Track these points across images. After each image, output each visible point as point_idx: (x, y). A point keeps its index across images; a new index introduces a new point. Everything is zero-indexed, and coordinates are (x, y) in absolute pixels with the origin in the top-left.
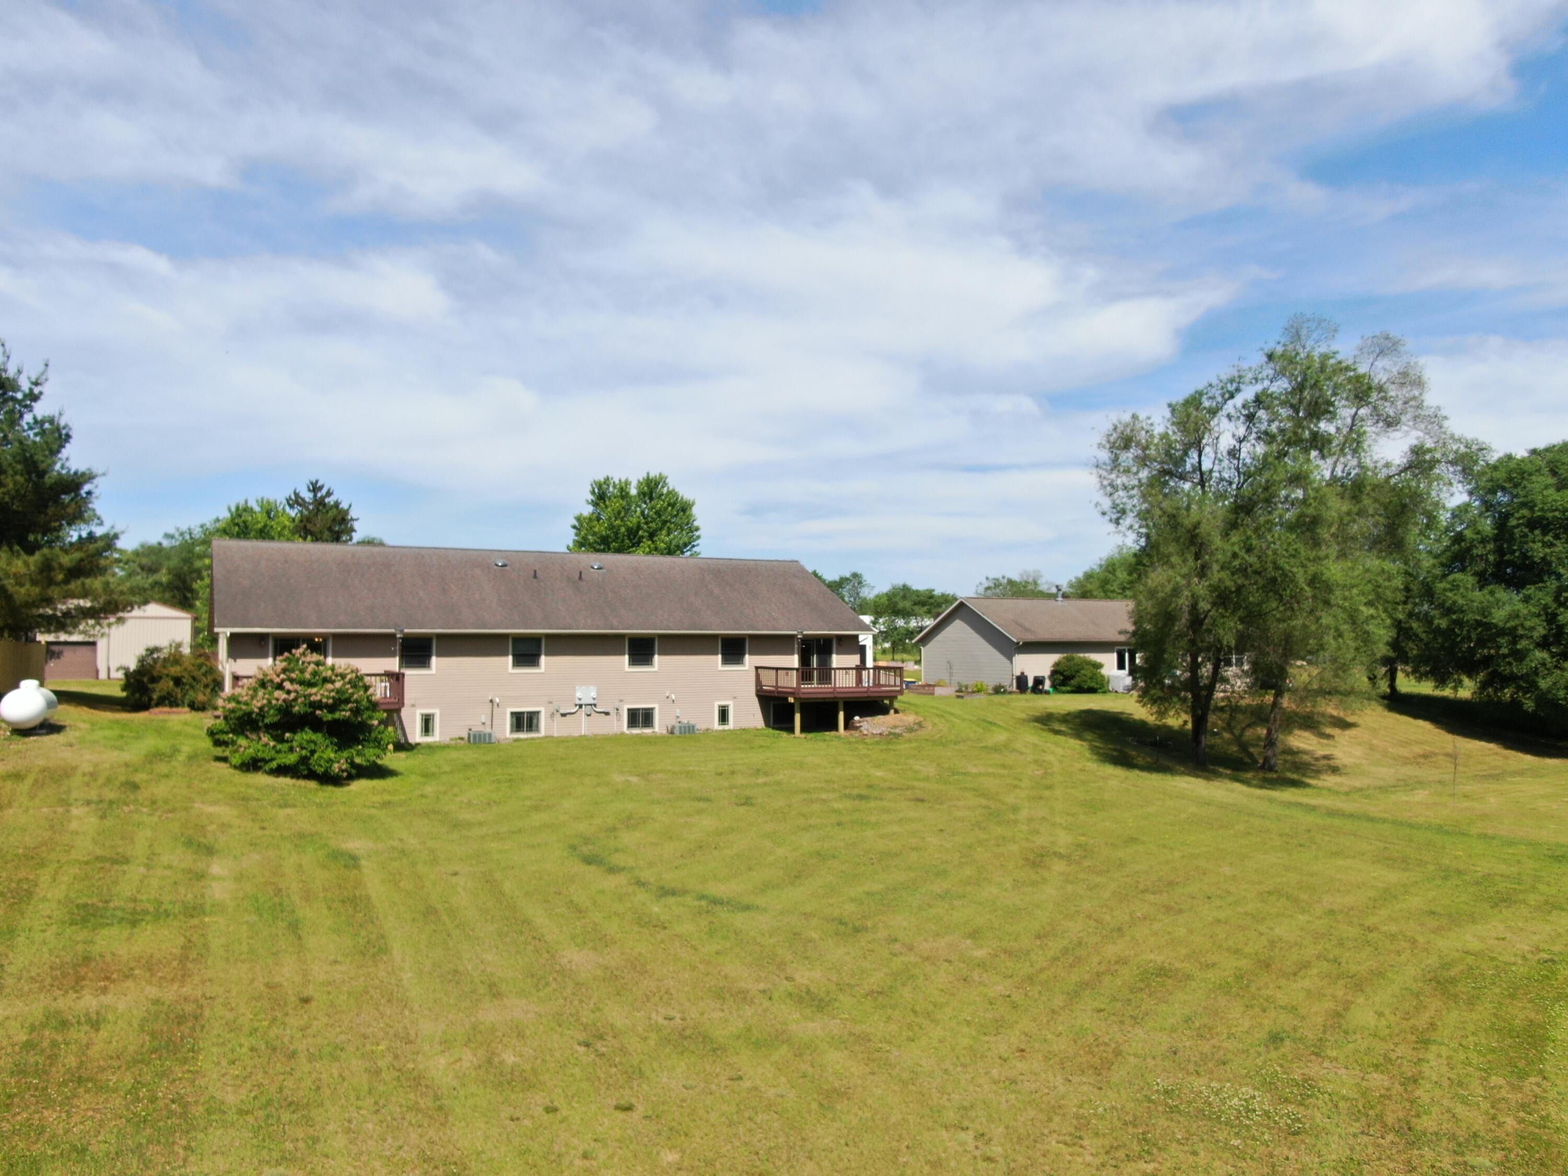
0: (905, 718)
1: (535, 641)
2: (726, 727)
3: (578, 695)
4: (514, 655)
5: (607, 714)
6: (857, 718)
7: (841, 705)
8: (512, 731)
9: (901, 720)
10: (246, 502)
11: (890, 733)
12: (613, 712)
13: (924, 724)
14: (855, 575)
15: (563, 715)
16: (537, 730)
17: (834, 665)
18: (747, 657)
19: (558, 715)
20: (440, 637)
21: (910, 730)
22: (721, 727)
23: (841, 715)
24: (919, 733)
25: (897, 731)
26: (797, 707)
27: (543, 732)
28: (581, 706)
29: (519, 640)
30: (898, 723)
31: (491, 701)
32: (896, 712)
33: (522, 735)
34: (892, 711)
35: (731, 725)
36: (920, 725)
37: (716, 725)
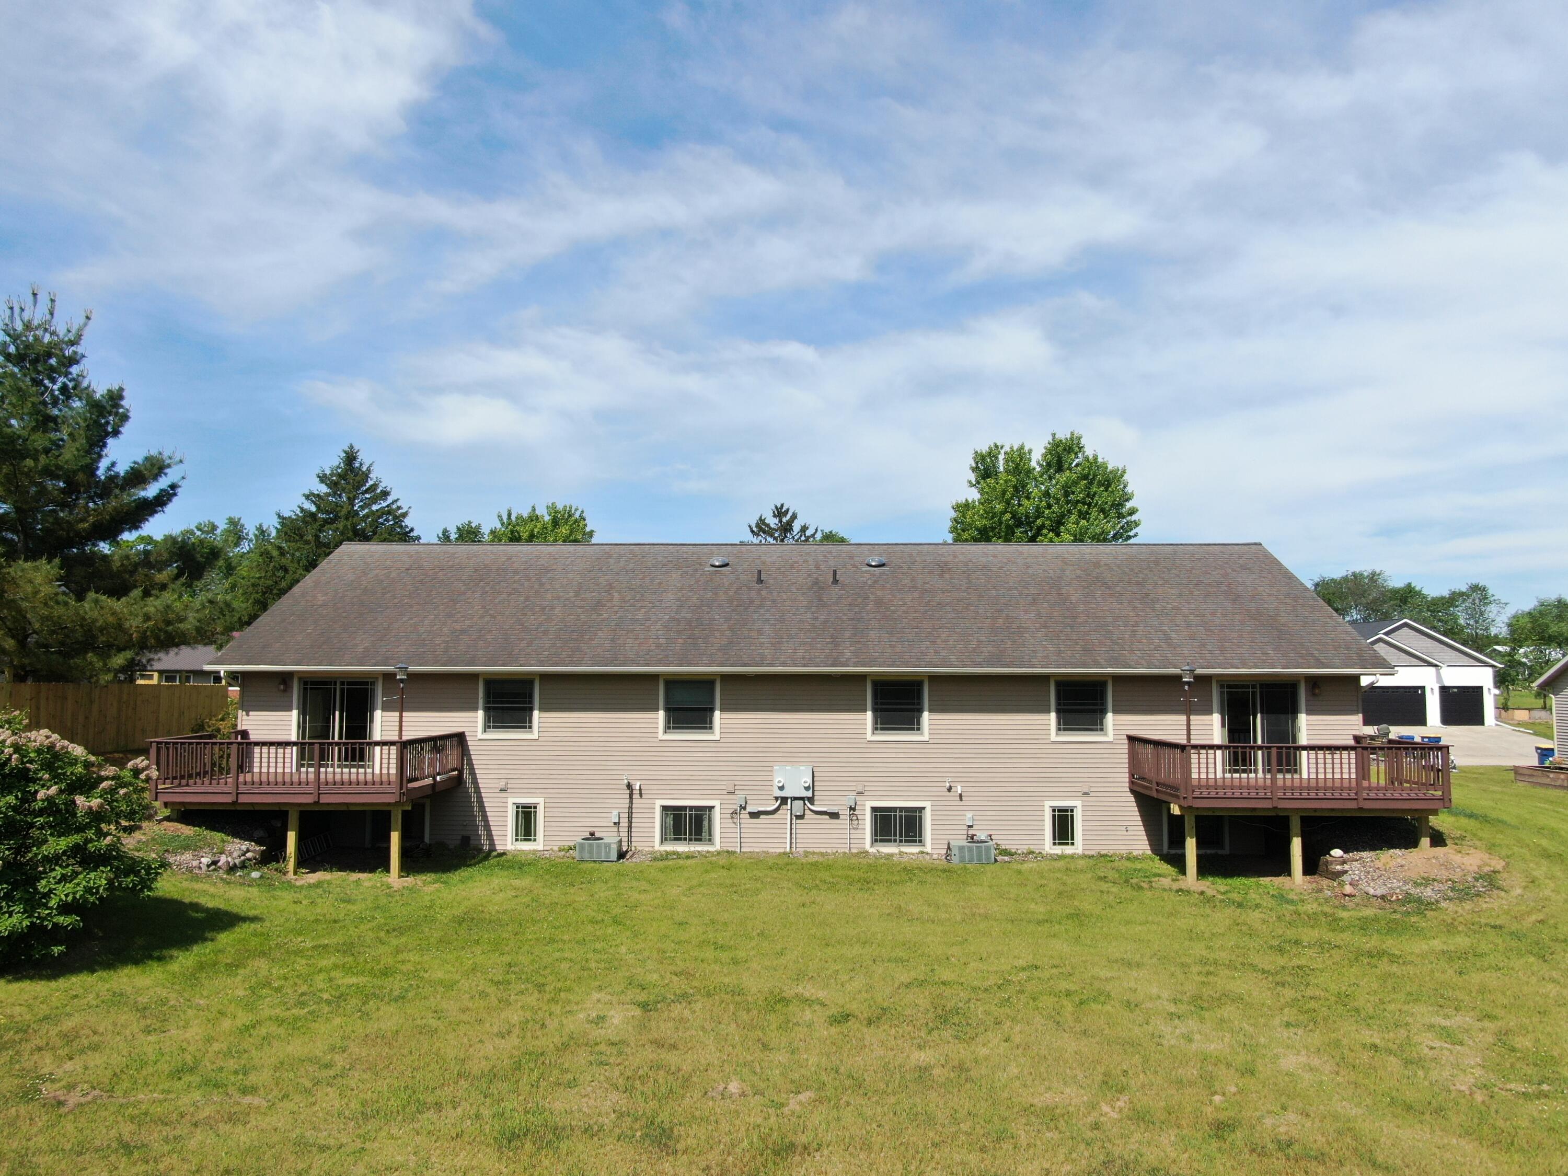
0: (1457, 859)
1: (704, 684)
2: (1068, 850)
3: (778, 779)
4: (668, 710)
5: (834, 816)
6: (1337, 853)
7: (1295, 825)
8: (663, 840)
9: (1447, 865)
10: (534, 509)
11: (1408, 898)
12: (845, 813)
13: (1504, 880)
14: (1475, 588)
15: (754, 815)
16: (710, 840)
17: (1303, 740)
18: (1110, 716)
19: (745, 815)
20: (546, 678)
21: (1463, 893)
22: (1058, 850)
23: (1296, 845)
24: (1483, 904)
25: (1428, 893)
26: (1189, 824)
27: (717, 845)
28: (784, 800)
29: (674, 683)
30: (1434, 873)
31: (629, 787)
32: (1438, 840)
33: (682, 848)
34: (1425, 841)
35: (1078, 847)
36: (1491, 880)
37: (1048, 846)
